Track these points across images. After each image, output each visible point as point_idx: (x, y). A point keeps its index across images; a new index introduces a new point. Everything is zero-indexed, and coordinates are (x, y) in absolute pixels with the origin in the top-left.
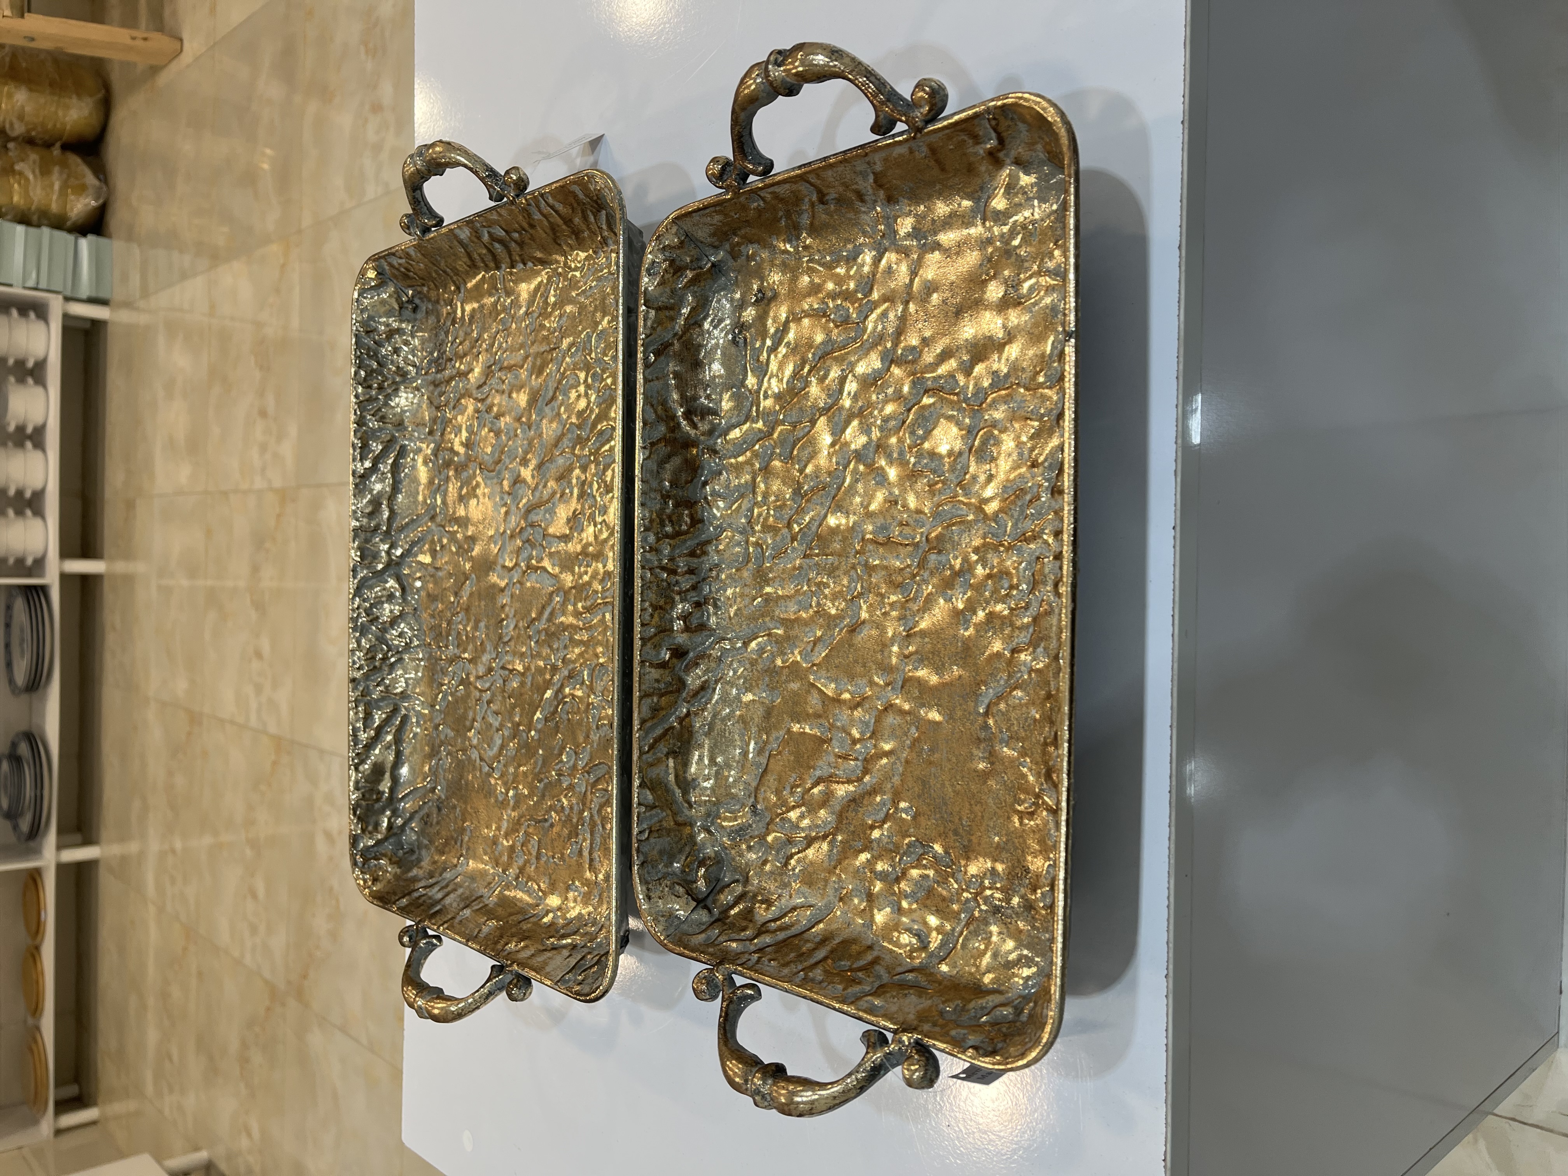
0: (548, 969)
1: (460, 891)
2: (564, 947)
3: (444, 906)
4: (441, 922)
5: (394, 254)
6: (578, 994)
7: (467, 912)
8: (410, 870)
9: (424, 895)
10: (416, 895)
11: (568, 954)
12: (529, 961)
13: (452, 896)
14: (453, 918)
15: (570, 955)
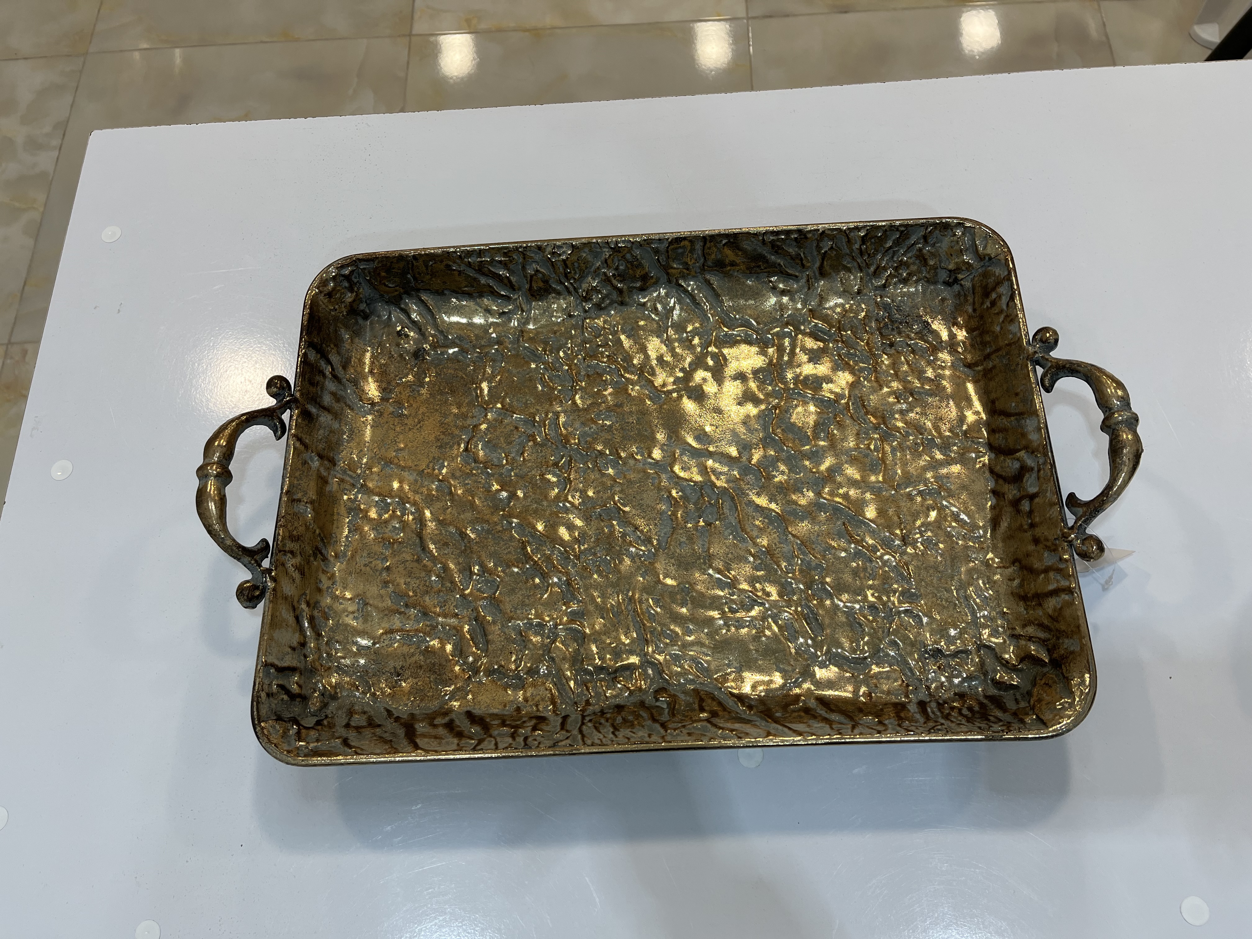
0: (277, 634)
1: (336, 425)
2: (302, 630)
3: (318, 416)
4: (300, 435)
5: (1012, 298)
6: (258, 703)
7: (316, 463)
8: (347, 327)
9: (324, 376)
10: (323, 363)
11: (295, 644)
12: (280, 601)
13: (329, 417)
14: (306, 447)
15: (294, 649)
